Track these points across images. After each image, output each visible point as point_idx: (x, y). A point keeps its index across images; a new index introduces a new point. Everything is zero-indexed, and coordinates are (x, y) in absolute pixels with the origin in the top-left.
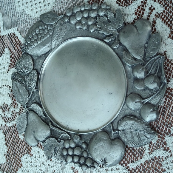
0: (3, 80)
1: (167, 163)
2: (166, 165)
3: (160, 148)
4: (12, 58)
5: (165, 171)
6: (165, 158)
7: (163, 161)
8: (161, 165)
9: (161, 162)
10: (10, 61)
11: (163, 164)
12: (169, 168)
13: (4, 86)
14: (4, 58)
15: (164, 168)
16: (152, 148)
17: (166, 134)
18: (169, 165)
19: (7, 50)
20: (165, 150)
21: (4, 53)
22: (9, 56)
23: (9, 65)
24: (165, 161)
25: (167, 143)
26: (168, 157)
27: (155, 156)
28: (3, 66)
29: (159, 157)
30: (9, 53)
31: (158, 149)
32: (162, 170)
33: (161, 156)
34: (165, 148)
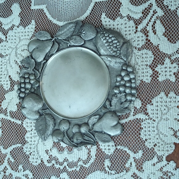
0: (25, 45)
1: (145, 124)
2: (144, 125)
3: (141, 112)
4: (36, 29)
5: (143, 129)
6: (144, 120)
7: (142, 122)
8: (140, 125)
9: (141, 122)
10: (34, 30)
11: (142, 124)
12: (146, 127)
13: (25, 50)
14: (30, 28)
15: (142, 127)
16: (136, 111)
17: (148, 103)
18: (146, 125)
19: (33, 22)
20: (145, 114)
21: (30, 24)
22: (34, 27)
23: (33, 34)
24: (144, 122)
25: (148, 109)
26: (146, 119)
27: (137, 117)
28: (28, 34)
29: (140, 119)
30: (34, 25)
31: (140, 113)
32: (141, 128)
33: (141, 118)
34: (146, 113)
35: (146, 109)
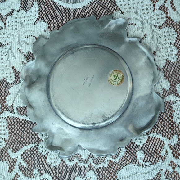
35: (176, 90)
